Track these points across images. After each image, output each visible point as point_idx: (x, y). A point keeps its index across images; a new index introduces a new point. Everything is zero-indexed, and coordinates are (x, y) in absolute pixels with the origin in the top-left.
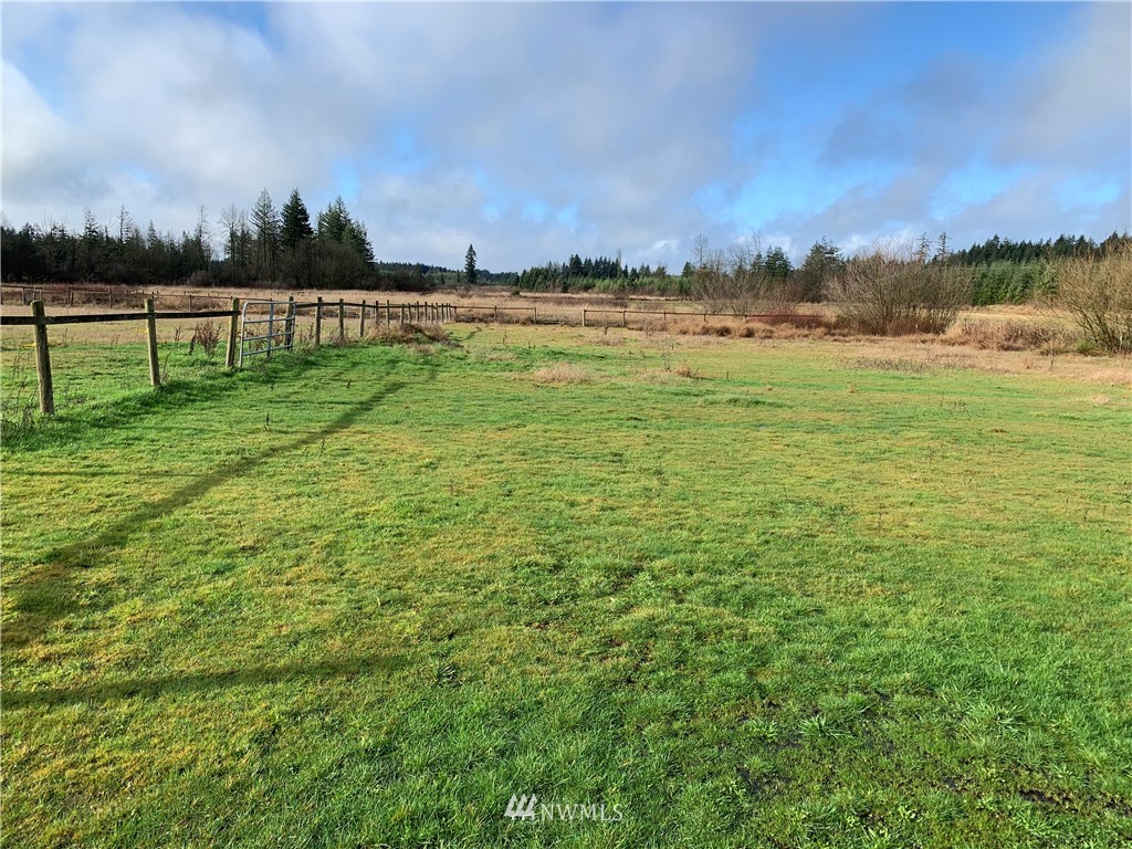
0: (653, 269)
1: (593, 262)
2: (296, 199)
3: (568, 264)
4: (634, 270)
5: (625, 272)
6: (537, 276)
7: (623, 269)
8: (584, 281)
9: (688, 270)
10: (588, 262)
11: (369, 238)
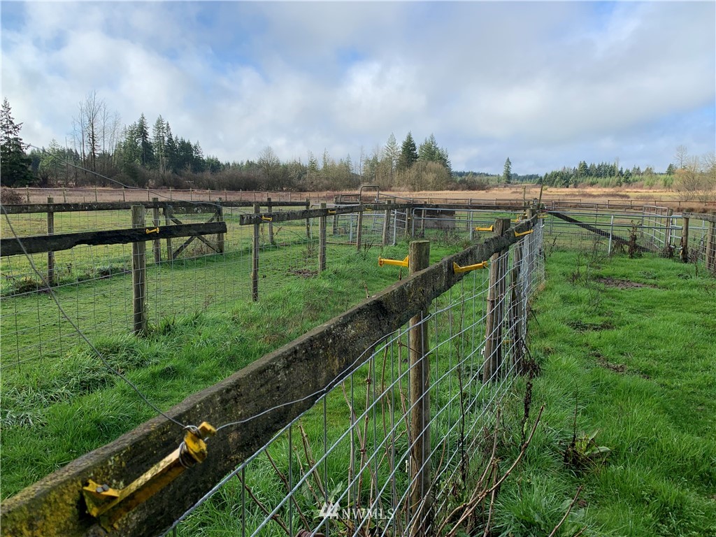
0: (643, 170)
1: (597, 166)
2: (409, 138)
3: (577, 167)
4: (628, 171)
5: (621, 172)
6: (556, 177)
7: (620, 170)
8: (590, 180)
9: (671, 171)
10: (593, 166)
11: (449, 159)
